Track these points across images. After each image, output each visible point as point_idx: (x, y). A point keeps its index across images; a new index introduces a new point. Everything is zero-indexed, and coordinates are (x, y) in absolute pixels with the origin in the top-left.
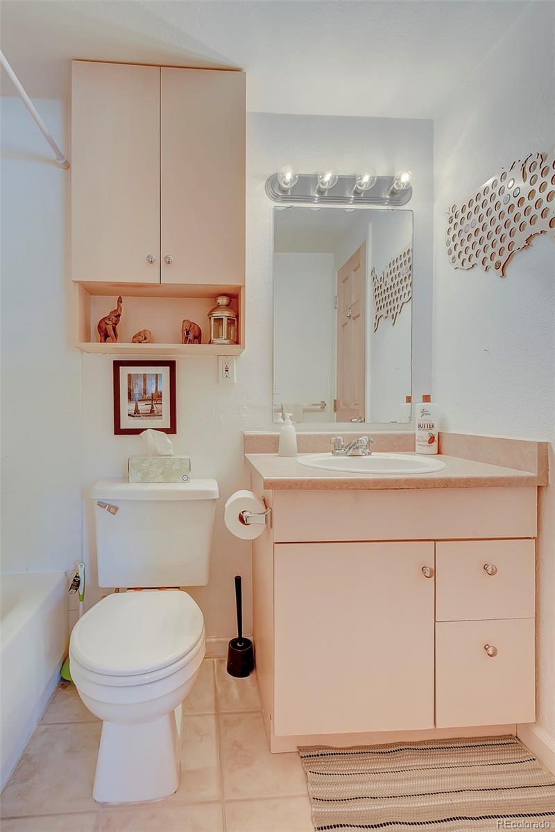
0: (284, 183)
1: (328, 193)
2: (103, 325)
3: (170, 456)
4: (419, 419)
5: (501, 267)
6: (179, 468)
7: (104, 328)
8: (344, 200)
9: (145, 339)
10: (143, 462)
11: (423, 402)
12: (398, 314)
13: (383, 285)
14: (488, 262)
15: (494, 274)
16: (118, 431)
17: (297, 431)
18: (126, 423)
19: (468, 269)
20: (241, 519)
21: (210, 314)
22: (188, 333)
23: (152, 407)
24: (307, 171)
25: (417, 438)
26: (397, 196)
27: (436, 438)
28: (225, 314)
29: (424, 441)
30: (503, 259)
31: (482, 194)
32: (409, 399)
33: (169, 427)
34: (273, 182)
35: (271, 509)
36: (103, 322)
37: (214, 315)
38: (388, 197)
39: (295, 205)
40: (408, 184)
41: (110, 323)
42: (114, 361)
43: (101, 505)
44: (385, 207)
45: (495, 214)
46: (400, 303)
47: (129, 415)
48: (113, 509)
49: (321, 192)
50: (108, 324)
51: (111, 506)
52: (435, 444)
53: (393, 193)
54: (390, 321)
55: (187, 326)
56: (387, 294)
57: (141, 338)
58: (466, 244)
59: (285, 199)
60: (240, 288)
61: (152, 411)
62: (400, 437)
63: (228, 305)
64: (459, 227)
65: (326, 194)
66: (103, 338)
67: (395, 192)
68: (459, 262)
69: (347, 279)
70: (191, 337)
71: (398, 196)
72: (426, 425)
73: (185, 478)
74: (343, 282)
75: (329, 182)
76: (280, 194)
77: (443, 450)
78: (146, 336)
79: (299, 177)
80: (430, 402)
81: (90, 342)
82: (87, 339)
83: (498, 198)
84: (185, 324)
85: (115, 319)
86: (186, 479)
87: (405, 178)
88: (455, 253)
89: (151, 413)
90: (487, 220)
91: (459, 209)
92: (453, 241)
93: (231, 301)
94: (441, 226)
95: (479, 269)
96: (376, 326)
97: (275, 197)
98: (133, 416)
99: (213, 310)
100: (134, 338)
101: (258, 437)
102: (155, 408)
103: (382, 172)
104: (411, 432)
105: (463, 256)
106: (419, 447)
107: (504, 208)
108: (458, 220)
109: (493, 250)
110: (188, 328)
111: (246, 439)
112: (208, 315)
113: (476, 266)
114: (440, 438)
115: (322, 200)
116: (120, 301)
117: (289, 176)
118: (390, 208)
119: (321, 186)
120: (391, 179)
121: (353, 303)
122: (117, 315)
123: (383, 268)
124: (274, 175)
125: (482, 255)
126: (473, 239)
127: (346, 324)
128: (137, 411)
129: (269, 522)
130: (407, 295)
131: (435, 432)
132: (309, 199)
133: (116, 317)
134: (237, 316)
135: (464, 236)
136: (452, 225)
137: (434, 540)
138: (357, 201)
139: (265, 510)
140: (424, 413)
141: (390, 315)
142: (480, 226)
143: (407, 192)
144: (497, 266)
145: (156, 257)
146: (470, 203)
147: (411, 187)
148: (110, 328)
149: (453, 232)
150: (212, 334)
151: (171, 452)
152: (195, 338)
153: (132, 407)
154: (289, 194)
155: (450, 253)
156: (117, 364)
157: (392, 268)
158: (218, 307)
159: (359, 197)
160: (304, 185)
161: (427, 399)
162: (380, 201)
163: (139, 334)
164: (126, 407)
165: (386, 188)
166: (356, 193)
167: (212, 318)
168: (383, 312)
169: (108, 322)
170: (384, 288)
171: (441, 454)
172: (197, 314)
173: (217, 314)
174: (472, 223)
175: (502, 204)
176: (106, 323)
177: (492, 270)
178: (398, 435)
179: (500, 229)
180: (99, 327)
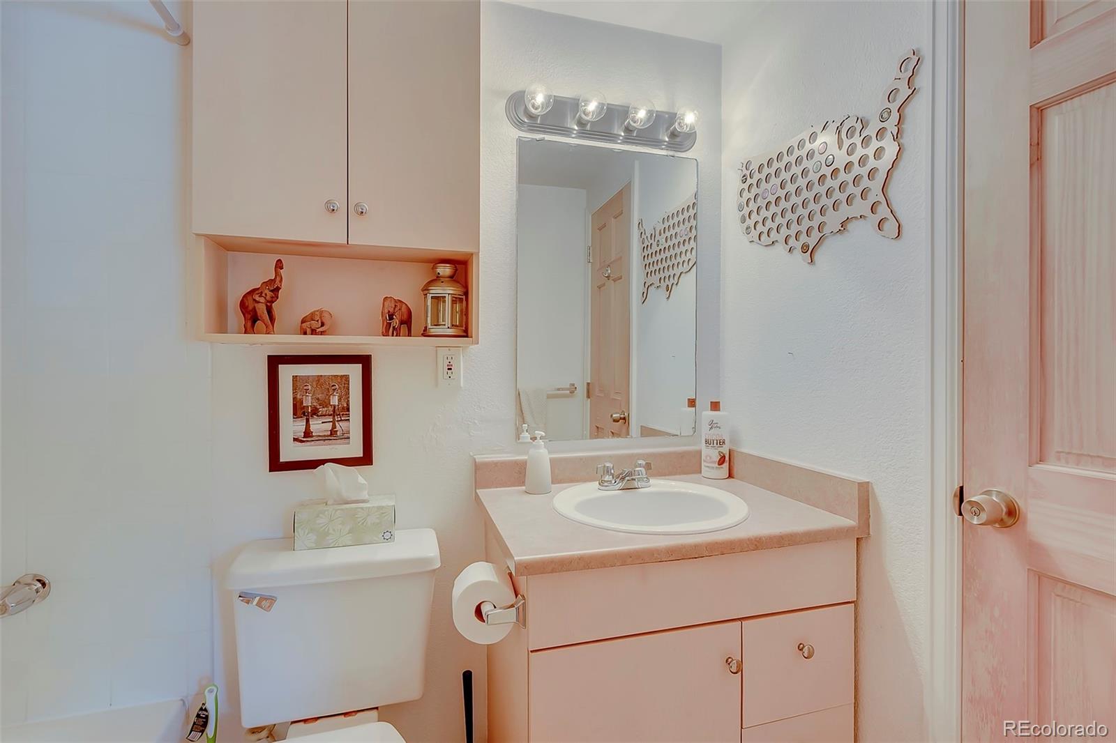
0: (533, 106)
1: (590, 127)
2: (250, 305)
3: (364, 501)
4: (705, 432)
5: (810, 252)
6: (378, 521)
7: (250, 308)
8: (611, 137)
9: (323, 324)
10: (318, 516)
11: (711, 410)
12: (674, 286)
13: (655, 244)
14: (792, 241)
15: (799, 258)
16: (276, 465)
17: (549, 452)
18: (289, 452)
19: (766, 246)
20: (478, 612)
21: (426, 289)
22: (391, 317)
23: (334, 426)
24: (566, 92)
25: (703, 458)
26: (678, 139)
27: (727, 458)
28: (447, 291)
29: (714, 462)
30: (812, 242)
31: (785, 153)
32: (692, 403)
33: (362, 456)
34: (517, 101)
35: (523, 596)
36: (250, 298)
37: (431, 292)
38: (667, 139)
39: (548, 137)
40: (692, 127)
41: (262, 300)
42: (269, 356)
43: (245, 597)
44: (664, 153)
45: (802, 182)
46: (677, 271)
47: (295, 440)
48: (267, 601)
49: (581, 123)
50: (259, 302)
51: (263, 598)
52: (726, 465)
53: (673, 135)
54: (663, 293)
55: (390, 306)
56: (659, 257)
57: (314, 324)
58: (764, 213)
59: (532, 129)
60: (472, 254)
61: (333, 432)
62: (682, 455)
63: (451, 277)
64: (754, 190)
65: (588, 127)
66: (249, 324)
67: (676, 133)
68: (755, 234)
69: (604, 226)
70: (396, 322)
71: (680, 140)
72: (715, 442)
73: (387, 535)
74: (600, 229)
75: (593, 112)
76: (526, 120)
77: (735, 472)
78: (324, 321)
79: (555, 101)
80: (719, 410)
81: (226, 332)
82: (221, 326)
83: (805, 164)
84: (386, 304)
85: (269, 294)
86: (388, 537)
87: (690, 118)
88: (750, 223)
89: (331, 434)
90: (791, 188)
91: (754, 166)
92: (747, 206)
93: (456, 270)
94: (731, 184)
95: (780, 249)
96: (645, 296)
97: (519, 124)
98: (303, 441)
99: (431, 283)
100: (303, 321)
101: (496, 464)
102: (338, 428)
103: (660, 106)
104: (696, 448)
105: (760, 227)
106: (707, 469)
107: (813, 177)
108: (754, 181)
109: (799, 228)
110: (391, 310)
111: (478, 468)
112: (423, 290)
113: (776, 244)
114: (732, 459)
115: (583, 134)
116: (279, 265)
117: (540, 99)
118: (671, 153)
119: (583, 116)
120: (672, 117)
121: (612, 260)
122: (274, 288)
123: (653, 222)
124: (520, 92)
125: (784, 232)
126: (773, 208)
127: (604, 285)
128: (308, 434)
129: (522, 619)
130: (686, 264)
131: (725, 450)
132: (566, 132)
133: (272, 291)
134: (466, 294)
135: (761, 202)
136: (746, 186)
137: (739, 619)
138: (627, 141)
139: (512, 599)
140: (712, 425)
141: (664, 285)
142: (782, 193)
143: (691, 136)
144: (805, 248)
145: (340, 204)
146: (770, 162)
147: (695, 132)
148: (262, 309)
149: (746, 195)
150: (429, 319)
151: (365, 495)
152: (402, 322)
153: (300, 426)
154: (539, 122)
155: (743, 220)
156: (274, 362)
157: (666, 225)
158: (437, 279)
159: (631, 135)
160: (560, 111)
161: (715, 406)
162: (656, 143)
163: (311, 317)
164: (290, 426)
165: (665, 126)
166: (628, 130)
167: (429, 296)
168: (654, 279)
169: (257, 298)
170: (655, 248)
171: (733, 478)
172: (405, 288)
173: (436, 290)
174: (771, 189)
175: (811, 171)
176: (254, 300)
177: (798, 252)
178: (680, 453)
179: (808, 203)
180: (243, 305)
